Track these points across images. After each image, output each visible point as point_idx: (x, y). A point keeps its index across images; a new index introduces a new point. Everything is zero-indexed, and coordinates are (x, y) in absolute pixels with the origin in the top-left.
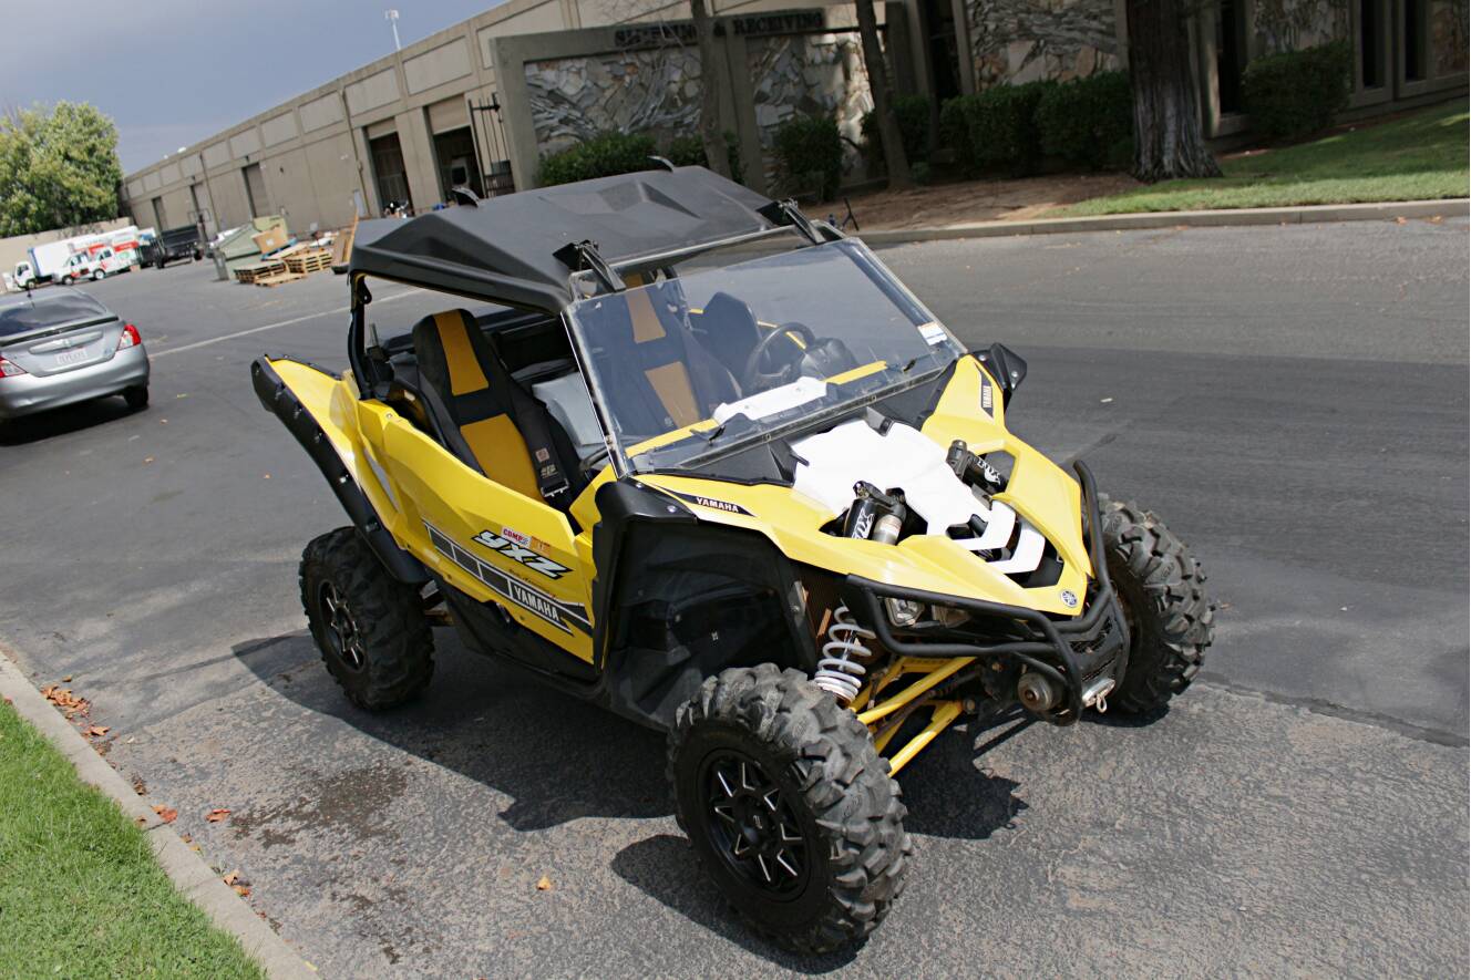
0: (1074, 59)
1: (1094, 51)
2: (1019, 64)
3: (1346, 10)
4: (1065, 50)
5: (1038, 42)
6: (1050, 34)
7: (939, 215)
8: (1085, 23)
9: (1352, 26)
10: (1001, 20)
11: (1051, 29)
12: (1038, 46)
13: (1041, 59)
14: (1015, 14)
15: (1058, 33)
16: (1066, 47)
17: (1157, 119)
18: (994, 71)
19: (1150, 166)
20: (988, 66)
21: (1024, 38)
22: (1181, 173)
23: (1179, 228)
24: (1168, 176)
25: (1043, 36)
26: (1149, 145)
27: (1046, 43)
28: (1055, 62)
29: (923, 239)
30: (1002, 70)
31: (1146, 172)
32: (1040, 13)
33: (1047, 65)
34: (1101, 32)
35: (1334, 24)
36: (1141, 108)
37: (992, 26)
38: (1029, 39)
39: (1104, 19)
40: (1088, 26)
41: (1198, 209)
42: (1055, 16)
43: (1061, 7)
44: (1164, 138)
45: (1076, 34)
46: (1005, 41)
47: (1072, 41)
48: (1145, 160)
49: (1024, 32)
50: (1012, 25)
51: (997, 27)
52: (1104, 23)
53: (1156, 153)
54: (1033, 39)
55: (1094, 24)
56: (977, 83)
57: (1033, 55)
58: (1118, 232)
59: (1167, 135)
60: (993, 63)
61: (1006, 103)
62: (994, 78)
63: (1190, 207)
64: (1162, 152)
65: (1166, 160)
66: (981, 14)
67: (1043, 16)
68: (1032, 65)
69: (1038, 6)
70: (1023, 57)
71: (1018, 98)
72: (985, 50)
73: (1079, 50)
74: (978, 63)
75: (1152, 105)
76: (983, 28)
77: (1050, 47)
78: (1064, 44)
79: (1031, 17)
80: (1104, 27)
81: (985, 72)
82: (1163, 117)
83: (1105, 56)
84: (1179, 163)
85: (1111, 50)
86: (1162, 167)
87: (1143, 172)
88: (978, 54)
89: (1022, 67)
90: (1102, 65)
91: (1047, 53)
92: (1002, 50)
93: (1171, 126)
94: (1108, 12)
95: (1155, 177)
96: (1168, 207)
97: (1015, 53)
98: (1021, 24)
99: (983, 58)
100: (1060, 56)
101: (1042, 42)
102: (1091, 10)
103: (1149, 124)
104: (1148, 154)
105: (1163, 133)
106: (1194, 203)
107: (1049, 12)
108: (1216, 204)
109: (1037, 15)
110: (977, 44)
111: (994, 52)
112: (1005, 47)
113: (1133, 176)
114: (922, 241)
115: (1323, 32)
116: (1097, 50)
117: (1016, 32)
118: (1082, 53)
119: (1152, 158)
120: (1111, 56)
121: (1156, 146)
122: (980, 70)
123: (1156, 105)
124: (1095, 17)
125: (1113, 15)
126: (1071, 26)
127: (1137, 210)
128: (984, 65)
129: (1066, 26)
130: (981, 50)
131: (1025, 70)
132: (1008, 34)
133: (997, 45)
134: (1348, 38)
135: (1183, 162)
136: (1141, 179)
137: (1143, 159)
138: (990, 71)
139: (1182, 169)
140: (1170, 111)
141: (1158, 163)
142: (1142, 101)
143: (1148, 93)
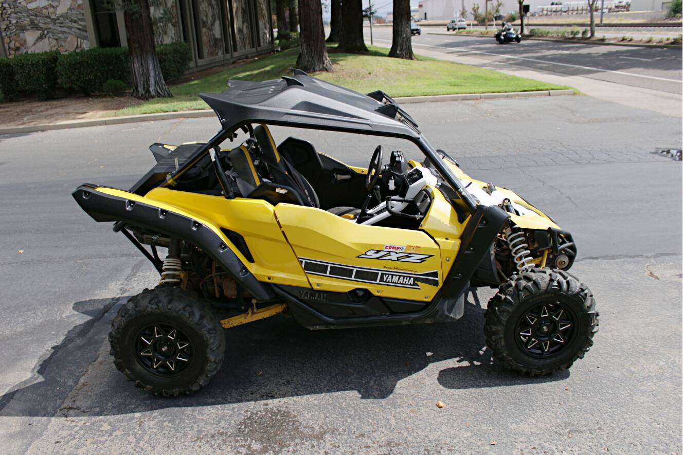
0: (65, 41)
1: (76, 38)
2: (33, 42)
3: (178, 28)
4: (59, 37)
5: (43, 31)
6: (50, 28)
7: (39, 118)
8: (70, 24)
9: (180, 33)
10: (20, 18)
11: (51, 26)
12: (44, 34)
13: (46, 41)
14: (28, 16)
15: (54, 28)
16: (60, 35)
17: (145, 71)
18: (17, 45)
19: (143, 92)
20: (13, 42)
21: (35, 29)
22: (159, 95)
23: (181, 119)
24: (153, 97)
25: (46, 29)
26: (142, 83)
27: (48, 32)
28: (54, 42)
29: (43, 130)
30: (22, 45)
31: (142, 95)
32: (43, 17)
33: (50, 43)
34: (79, 29)
35: (175, 34)
36: (137, 65)
37: (14, 21)
38: (38, 30)
39: (80, 23)
40: (72, 26)
41: (186, 111)
42: (52, 19)
43: (55, 15)
44: (149, 80)
45: (65, 29)
46: (23, 30)
47: (63, 32)
48: (141, 89)
49: (34, 26)
50: (27, 21)
51: (17, 22)
52: (80, 25)
53: (146, 86)
54: (41, 30)
55: (75, 25)
56: (7, 50)
57: (41, 38)
58: (152, 122)
59: (150, 78)
60: (16, 41)
61: (39, 62)
62: (18, 49)
63: (182, 109)
64: (149, 86)
65: (151, 89)
66: (6, 14)
67: (45, 19)
68: (40, 44)
69: (41, 13)
70: (36, 39)
71: (45, 59)
72: (10, 33)
73: (67, 37)
74: (7, 40)
75: (142, 64)
76: (8, 22)
77: (50, 35)
78: (58, 33)
79: (38, 18)
80: (81, 27)
81: (12, 45)
82: (148, 69)
83: (82, 41)
84: (157, 90)
85: (86, 38)
86: (150, 92)
87: (140, 95)
88: (6, 35)
89: (35, 44)
90: (81, 45)
91: (49, 37)
92: (21, 34)
93: (152, 74)
94: (82, 20)
95: (147, 97)
96: (172, 110)
97: (30, 37)
98: (32, 22)
99: (9, 37)
100: (57, 39)
101: (46, 32)
102: (73, 18)
103: (141, 73)
104: (142, 87)
105: (148, 78)
106: (183, 107)
107: (49, 17)
108: (193, 108)
109: (41, 18)
110: (5, 29)
111: (17, 35)
112: (24, 33)
113: (135, 97)
114: (42, 131)
115: (171, 37)
116: (77, 38)
117: (30, 25)
118: (69, 39)
119: (144, 88)
120: (85, 41)
121: (145, 84)
122: (9, 44)
123: (144, 65)
124: (75, 22)
125: (85, 21)
126: (62, 25)
127: (157, 112)
128: (11, 41)
129: (59, 25)
130: (8, 33)
131: (37, 45)
132: (25, 26)
133: (17, 32)
134: (179, 40)
135: (159, 91)
136: (139, 98)
137: (140, 89)
138: (15, 45)
139: (159, 93)
140: (151, 67)
141: (148, 91)
142: (136, 62)
143: (140, 59)
